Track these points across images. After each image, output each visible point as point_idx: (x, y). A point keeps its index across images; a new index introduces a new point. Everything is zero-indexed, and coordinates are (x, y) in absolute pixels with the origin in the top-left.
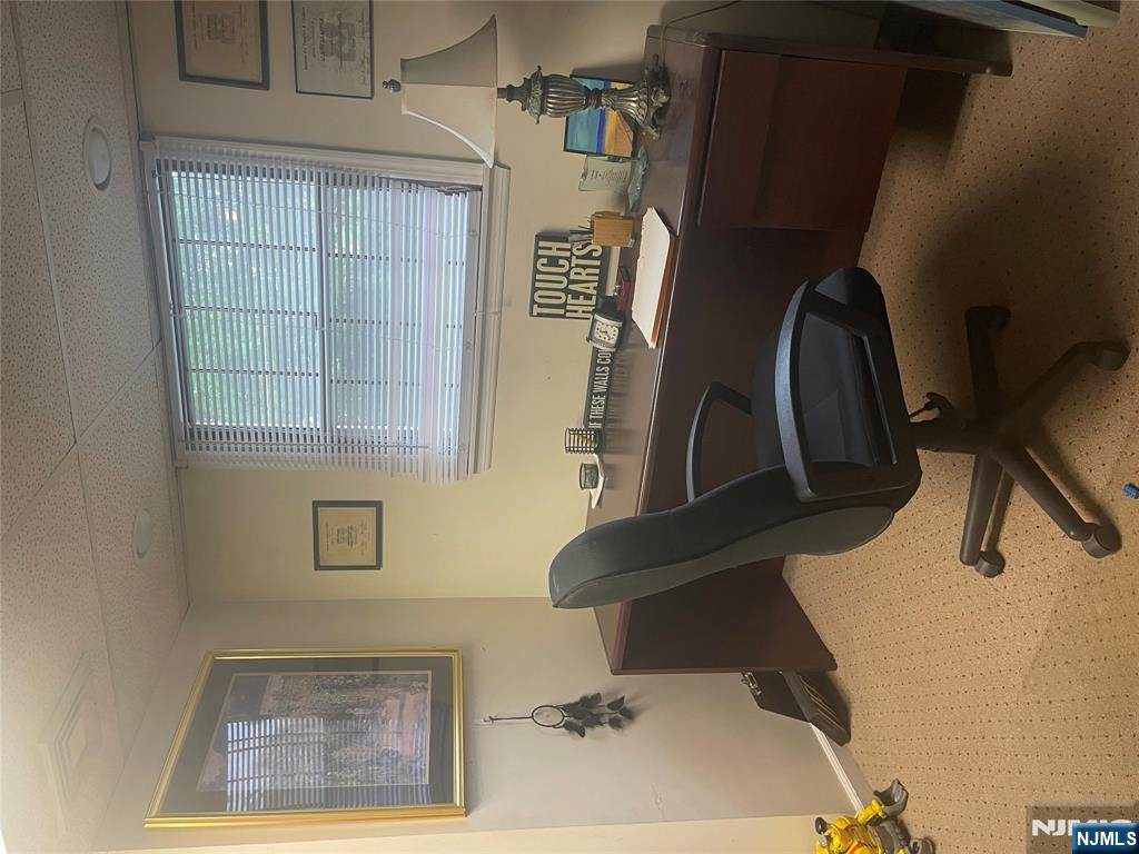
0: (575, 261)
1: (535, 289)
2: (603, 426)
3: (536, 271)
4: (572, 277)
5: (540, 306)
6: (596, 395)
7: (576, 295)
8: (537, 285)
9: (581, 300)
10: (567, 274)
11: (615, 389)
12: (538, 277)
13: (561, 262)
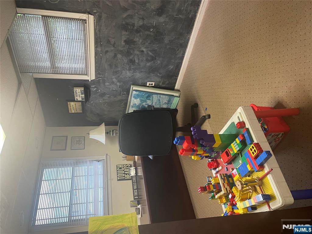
0: (125, 168)
1: (118, 174)
2: (138, 197)
3: (117, 171)
4: (125, 171)
5: (119, 177)
6: (135, 189)
7: (126, 174)
8: (118, 173)
9: (128, 175)
10: (124, 170)
11: (139, 188)
12: (118, 172)
13: (122, 168)
